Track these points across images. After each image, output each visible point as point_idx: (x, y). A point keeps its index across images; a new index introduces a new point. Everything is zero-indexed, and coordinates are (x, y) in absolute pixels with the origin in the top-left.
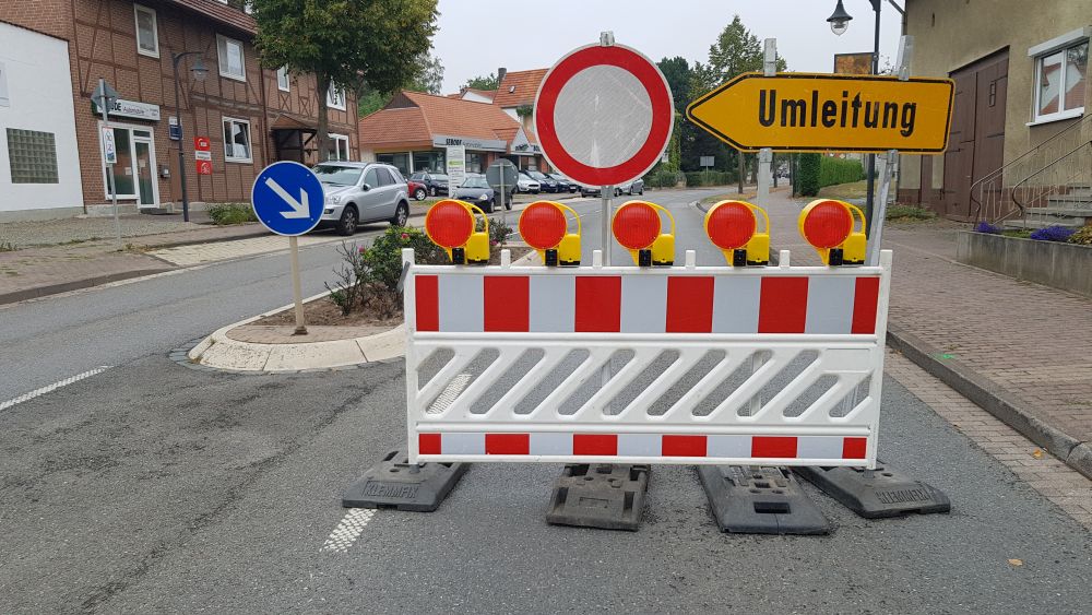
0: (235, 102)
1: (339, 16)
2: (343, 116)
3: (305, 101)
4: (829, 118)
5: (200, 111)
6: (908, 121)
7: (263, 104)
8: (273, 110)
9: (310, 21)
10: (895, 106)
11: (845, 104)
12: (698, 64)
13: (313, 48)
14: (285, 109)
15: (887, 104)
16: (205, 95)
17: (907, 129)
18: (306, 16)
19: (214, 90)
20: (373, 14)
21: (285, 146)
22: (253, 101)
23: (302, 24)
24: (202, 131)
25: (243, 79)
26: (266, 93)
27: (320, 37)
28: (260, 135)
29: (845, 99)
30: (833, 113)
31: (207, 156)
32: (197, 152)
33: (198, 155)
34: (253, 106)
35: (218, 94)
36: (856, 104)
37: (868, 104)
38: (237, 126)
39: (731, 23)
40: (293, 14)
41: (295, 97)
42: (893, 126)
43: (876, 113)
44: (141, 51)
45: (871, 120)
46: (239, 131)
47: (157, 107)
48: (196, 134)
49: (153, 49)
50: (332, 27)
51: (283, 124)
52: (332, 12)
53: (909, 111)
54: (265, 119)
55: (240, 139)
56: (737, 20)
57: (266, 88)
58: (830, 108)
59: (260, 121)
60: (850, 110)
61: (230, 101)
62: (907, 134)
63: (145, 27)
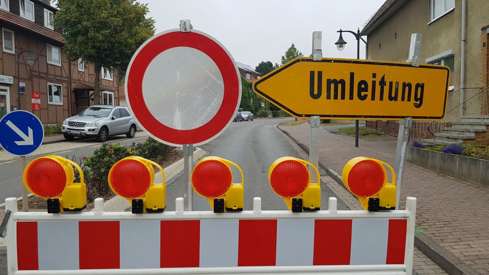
0: (55, 76)
1: (105, 36)
2: (111, 83)
3: (92, 76)
4: (363, 94)
5: (36, 80)
6: (419, 96)
7: (70, 77)
8: (75, 80)
9: (91, 39)
10: (410, 85)
11: (374, 83)
12: (276, 64)
13: (93, 51)
14: (81, 79)
15: (404, 83)
16: (38, 72)
17: (418, 102)
18: (89, 36)
19: (43, 69)
20: (123, 36)
21: (80, 97)
22: (64, 75)
23: (88, 39)
24: (36, 89)
25: (60, 65)
26: (72, 72)
27: (96, 46)
28: (68, 92)
29: (374, 79)
30: (366, 89)
31: (39, 101)
32: (33, 99)
33: (33, 101)
34: (64, 78)
35: (46, 72)
36: (382, 83)
37: (391, 83)
38: (56, 87)
39: (290, 47)
40: (83, 35)
41: (87, 74)
42: (409, 100)
43: (397, 90)
44: (5, 50)
45: (393, 95)
46: (57, 90)
47: (12, 78)
48: (33, 90)
49: (11, 49)
50: (103, 41)
51: (79, 87)
52: (102, 34)
53: (420, 89)
54: (71, 84)
55: (57, 93)
56: (293, 45)
57: (72, 70)
58: (363, 86)
59: (68, 86)
60: (378, 88)
61: (53, 75)
62: (418, 106)
63: (8, 38)
